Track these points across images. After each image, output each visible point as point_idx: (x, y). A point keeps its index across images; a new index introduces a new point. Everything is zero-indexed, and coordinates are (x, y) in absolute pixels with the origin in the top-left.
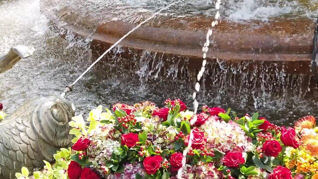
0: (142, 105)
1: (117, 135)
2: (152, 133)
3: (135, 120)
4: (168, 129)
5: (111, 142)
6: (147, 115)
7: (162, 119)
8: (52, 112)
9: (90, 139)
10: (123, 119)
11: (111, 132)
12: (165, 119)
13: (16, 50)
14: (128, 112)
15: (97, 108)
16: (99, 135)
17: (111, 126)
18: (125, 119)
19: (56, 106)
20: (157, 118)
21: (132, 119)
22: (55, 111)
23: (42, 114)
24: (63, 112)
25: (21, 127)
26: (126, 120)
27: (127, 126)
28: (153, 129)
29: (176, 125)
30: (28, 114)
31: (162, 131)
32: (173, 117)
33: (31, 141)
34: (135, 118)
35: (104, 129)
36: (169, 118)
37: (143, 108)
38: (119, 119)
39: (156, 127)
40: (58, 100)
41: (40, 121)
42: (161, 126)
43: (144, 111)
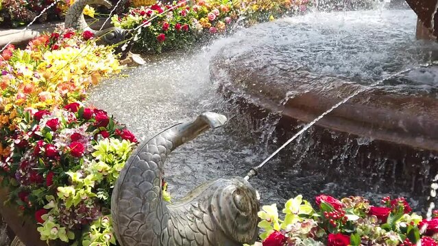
0: (353, 201)
1: (321, 235)
2: (367, 237)
3: (346, 218)
4: (388, 234)
5: (313, 243)
6: (359, 214)
7: (381, 221)
8: (234, 199)
9: (286, 236)
10: (330, 215)
11: (313, 229)
12: (385, 221)
13: (206, 117)
14: (337, 206)
15: (296, 198)
16: (299, 232)
17: (314, 223)
18: (334, 214)
19: (238, 191)
20: (374, 219)
21: (342, 215)
22: (238, 197)
23: (222, 199)
24: (247, 200)
25: (197, 213)
26: (335, 216)
27: (335, 223)
28: (368, 232)
29: (399, 230)
30: (206, 197)
31: (381, 235)
32: (395, 220)
33: (208, 230)
34: (346, 215)
35: (304, 224)
36: (390, 220)
37: (354, 204)
38: (326, 214)
39: (373, 230)
40: (241, 185)
41: (220, 208)
42: (379, 230)
43: (355, 208)
